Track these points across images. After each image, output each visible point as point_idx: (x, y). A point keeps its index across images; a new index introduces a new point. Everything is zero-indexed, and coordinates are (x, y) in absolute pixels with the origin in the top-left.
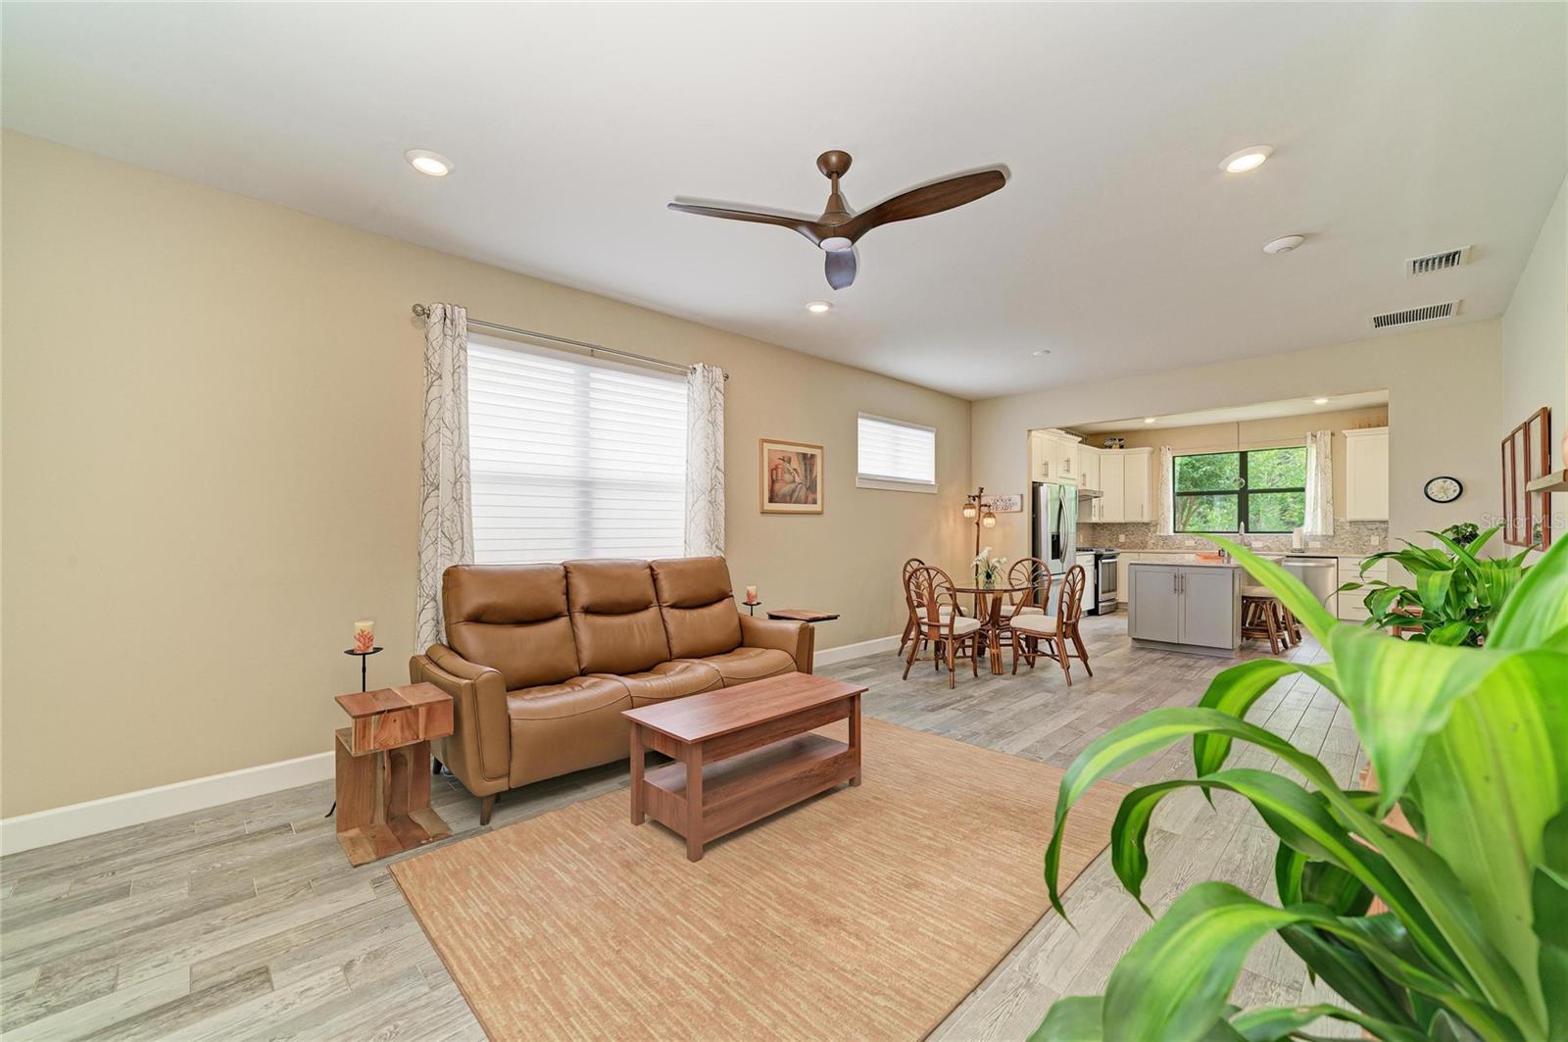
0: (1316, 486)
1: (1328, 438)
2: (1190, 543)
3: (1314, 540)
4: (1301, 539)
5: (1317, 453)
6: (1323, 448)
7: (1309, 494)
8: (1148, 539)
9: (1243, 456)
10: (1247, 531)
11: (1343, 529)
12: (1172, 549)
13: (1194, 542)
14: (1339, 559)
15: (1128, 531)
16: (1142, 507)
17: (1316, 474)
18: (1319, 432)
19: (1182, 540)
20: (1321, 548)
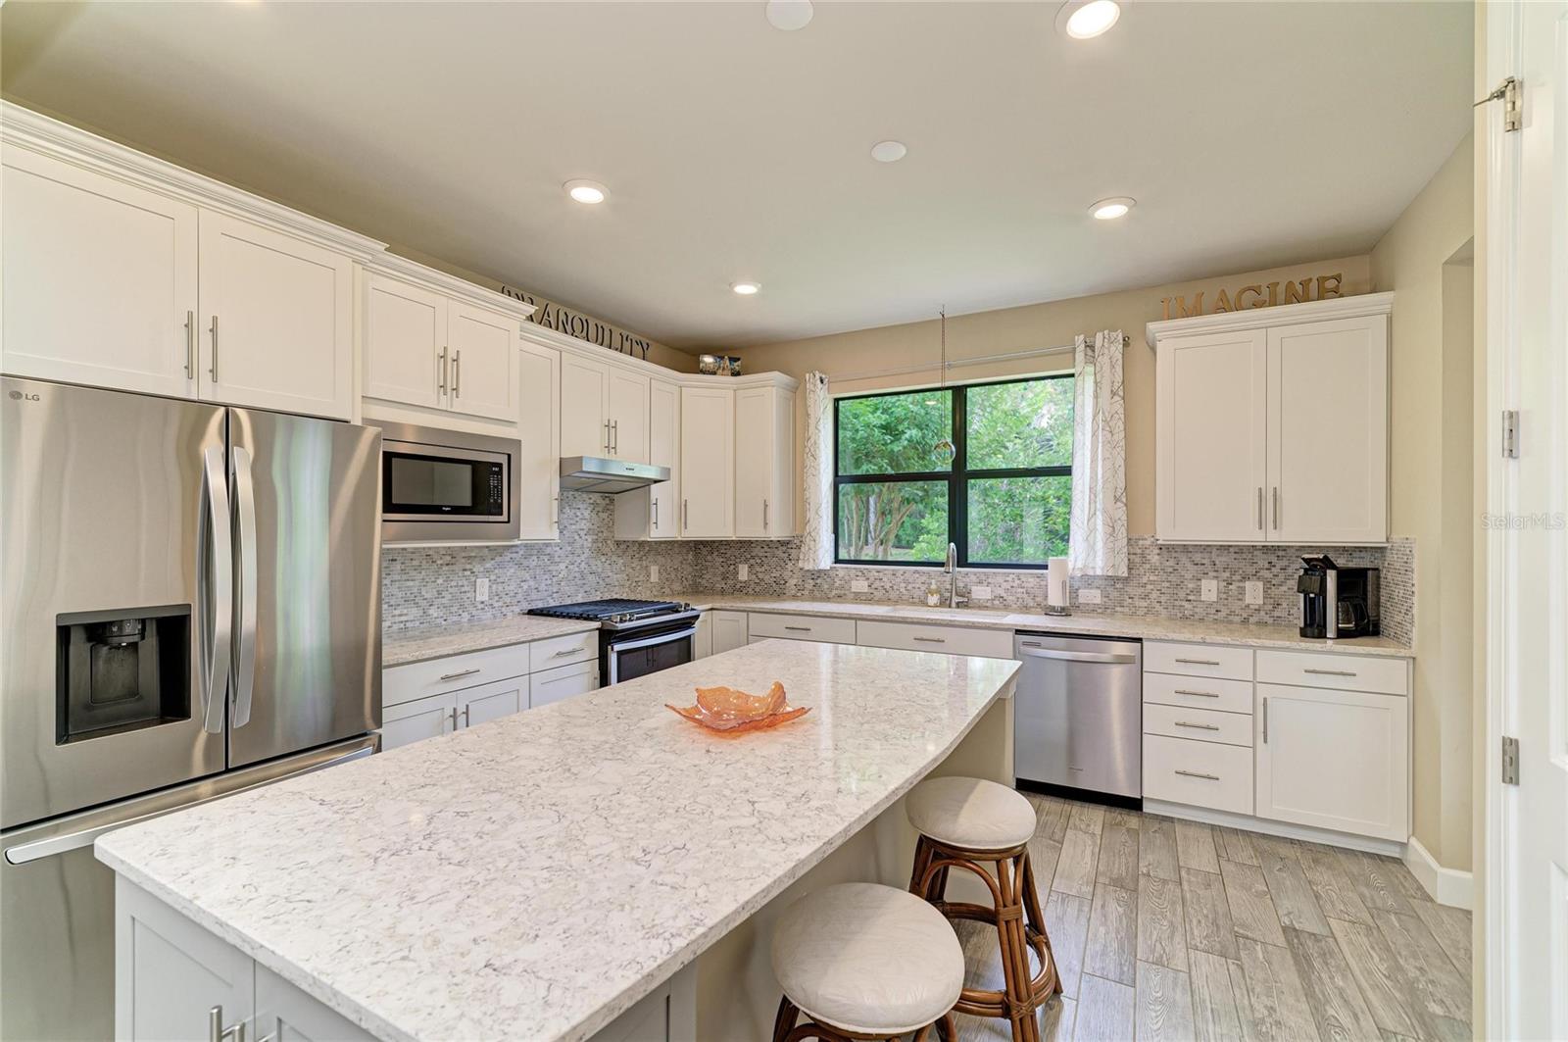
0: (1094, 460)
1: (1117, 349)
2: (860, 586)
3: (1089, 586)
4: (1064, 583)
5: (1096, 383)
6: (1107, 368)
7: (1081, 479)
8: (787, 574)
9: (959, 393)
11: (1148, 566)
12: (828, 599)
13: (866, 583)
14: (1145, 643)
15: (753, 557)
16: (766, 506)
17: (1094, 434)
18: (1099, 336)
19: (847, 578)
20: (1104, 610)
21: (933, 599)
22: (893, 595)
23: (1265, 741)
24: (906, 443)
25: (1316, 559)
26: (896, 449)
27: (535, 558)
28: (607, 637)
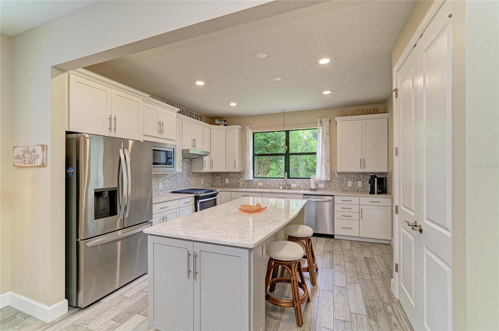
0: (322, 151)
1: (328, 123)
2: (261, 184)
3: (321, 183)
4: (315, 182)
5: (322, 131)
6: (325, 128)
7: (319, 155)
8: (240, 181)
9: (287, 132)
10: (289, 177)
11: (335, 178)
12: (252, 188)
13: (262, 183)
14: (335, 196)
15: (230, 177)
16: (235, 162)
17: (322, 144)
18: (323, 119)
19: (257, 182)
20: (325, 189)
21: (281, 187)
22: (270, 187)
23: (362, 219)
24: (271, 144)
25: (373, 176)
26: (268, 146)
27: (173, 177)
28: (197, 198)
